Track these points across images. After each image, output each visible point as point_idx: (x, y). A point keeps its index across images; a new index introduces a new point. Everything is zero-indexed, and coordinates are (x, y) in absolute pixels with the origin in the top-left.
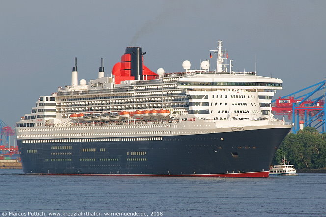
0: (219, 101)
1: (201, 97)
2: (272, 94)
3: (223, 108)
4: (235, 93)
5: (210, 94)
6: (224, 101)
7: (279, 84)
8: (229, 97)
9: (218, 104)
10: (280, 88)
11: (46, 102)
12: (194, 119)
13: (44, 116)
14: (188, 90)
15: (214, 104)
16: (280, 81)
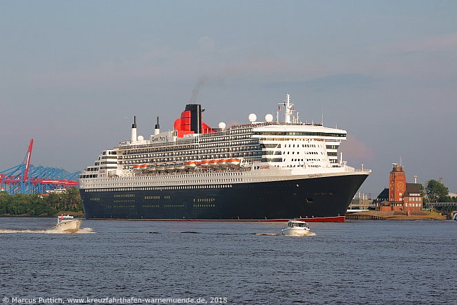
0: (291, 150)
1: (274, 146)
2: (338, 144)
3: (296, 156)
4: (306, 143)
5: (283, 143)
6: (296, 150)
7: (344, 135)
8: (301, 146)
9: (291, 153)
10: (345, 138)
11: (108, 155)
12: (267, 167)
13: (107, 168)
14: (262, 139)
15: (286, 153)
16: (344, 132)
